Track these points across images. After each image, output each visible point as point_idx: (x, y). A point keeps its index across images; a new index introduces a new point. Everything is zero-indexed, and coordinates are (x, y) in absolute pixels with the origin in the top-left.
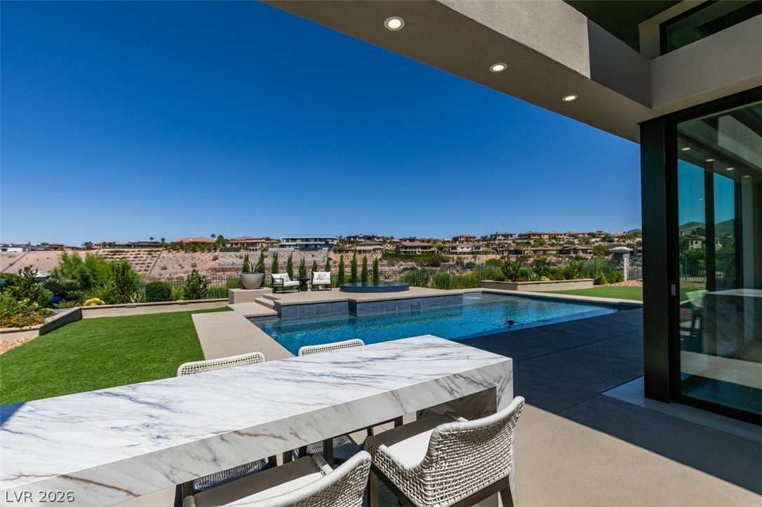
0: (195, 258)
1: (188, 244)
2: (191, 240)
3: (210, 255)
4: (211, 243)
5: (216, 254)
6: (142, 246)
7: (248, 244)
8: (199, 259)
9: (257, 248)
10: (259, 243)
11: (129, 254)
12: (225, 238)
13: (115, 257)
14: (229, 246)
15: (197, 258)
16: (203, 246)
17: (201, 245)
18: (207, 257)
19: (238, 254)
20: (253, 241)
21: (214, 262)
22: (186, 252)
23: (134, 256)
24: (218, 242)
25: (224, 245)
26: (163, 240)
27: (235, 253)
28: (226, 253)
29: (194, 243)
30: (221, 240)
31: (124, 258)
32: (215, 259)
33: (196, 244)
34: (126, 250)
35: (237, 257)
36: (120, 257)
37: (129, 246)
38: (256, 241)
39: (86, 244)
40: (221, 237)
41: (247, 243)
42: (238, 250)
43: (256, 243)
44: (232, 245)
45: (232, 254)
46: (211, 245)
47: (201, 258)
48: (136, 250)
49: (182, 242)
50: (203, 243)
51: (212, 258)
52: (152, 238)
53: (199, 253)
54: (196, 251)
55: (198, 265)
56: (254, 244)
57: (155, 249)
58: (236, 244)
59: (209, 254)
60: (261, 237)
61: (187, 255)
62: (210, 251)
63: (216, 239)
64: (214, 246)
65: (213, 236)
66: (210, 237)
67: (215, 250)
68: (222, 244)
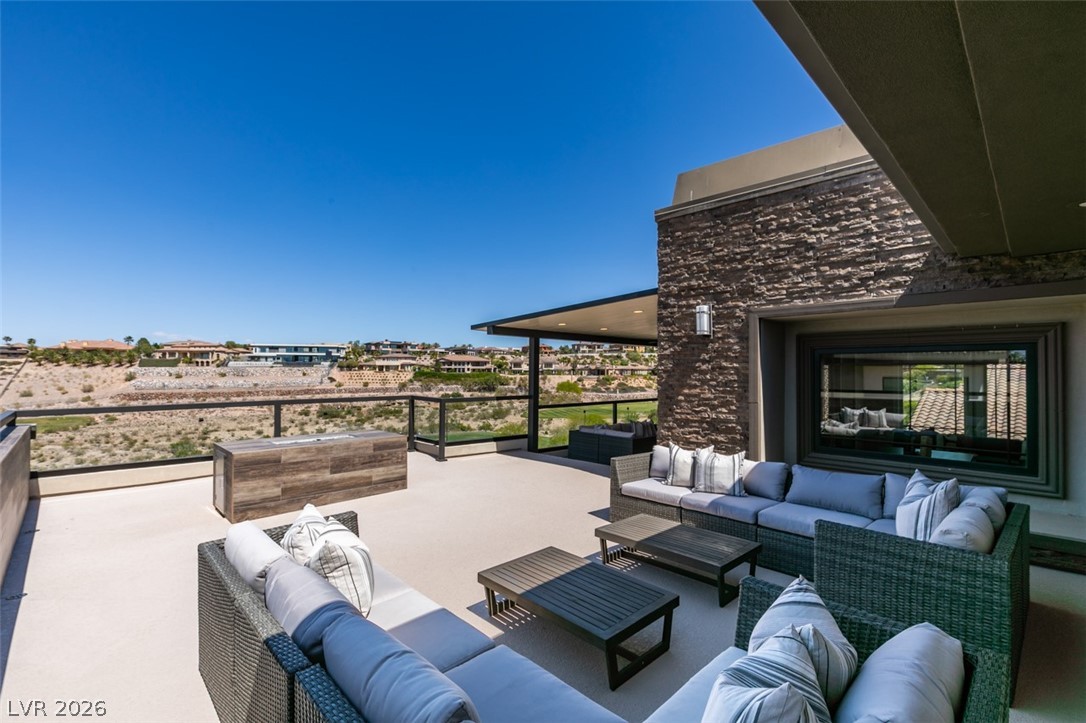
0: (90, 377)
1: (78, 352)
2: (85, 345)
3: (123, 371)
4: (124, 351)
5: (132, 369)
7: (194, 354)
8: (99, 378)
9: (210, 360)
10: (213, 352)
12: (152, 343)
14: (158, 356)
15: (95, 377)
16: (107, 356)
17: (104, 355)
18: (114, 374)
19: (173, 370)
20: (203, 349)
21: (128, 383)
22: (75, 366)
24: (137, 350)
25: (148, 355)
26: (31, 342)
27: (167, 368)
28: (151, 369)
29: (89, 350)
30: (145, 345)
32: (130, 378)
33: (93, 351)
35: (171, 375)
38: (208, 349)
40: (143, 341)
41: (191, 352)
42: (175, 363)
43: (207, 353)
44: (164, 354)
45: (163, 370)
46: (124, 355)
47: (104, 376)
49: (65, 348)
50: (108, 351)
51: (124, 377)
52: (7, 340)
53: (99, 368)
54: (95, 365)
55: (96, 389)
56: (203, 354)
57: (10, 360)
58: (172, 354)
59: (120, 370)
60: (216, 343)
61: (75, 370)
62: (122, 365)
63: (133, 344)
64: (130, 356)
65: (129, 339)
66: (123, 341)
67: (131, 362)
68: (145, 353)
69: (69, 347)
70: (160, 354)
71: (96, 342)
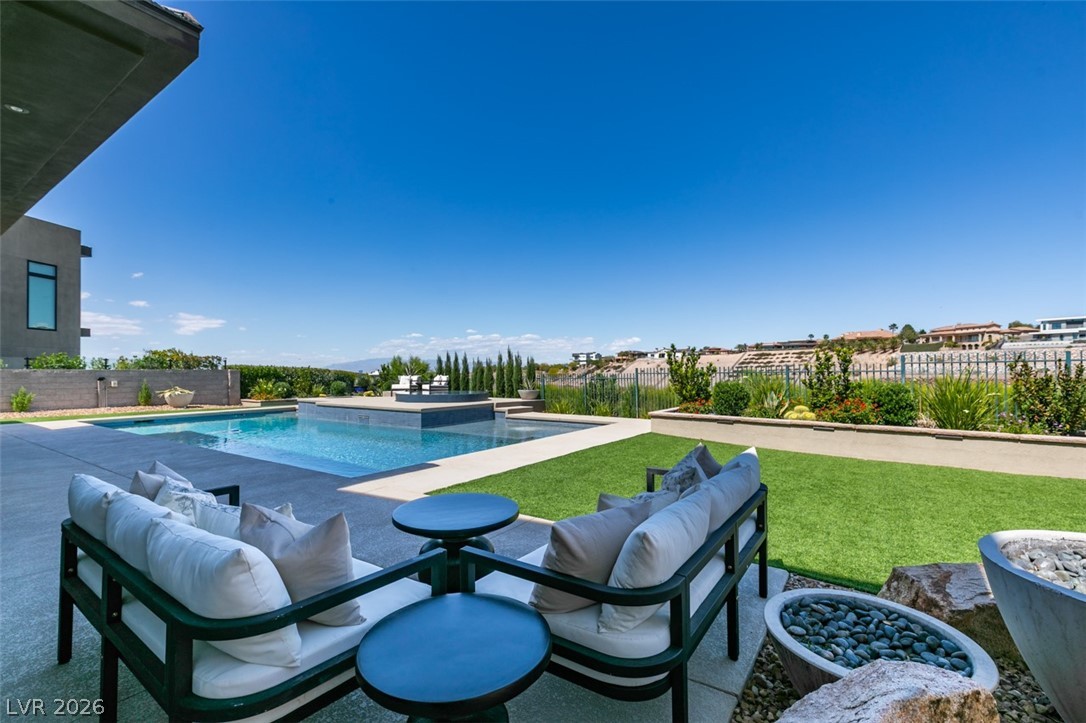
0: (859, 363)
1: (853, 341)
2: (859, 335)
3: (886, 357)
4: (887, 339)
5: (894, 355)
6: (793, 347)
7: (960, 337)
8: (866, 364)
9: (980, 343)
10: (983, 334)
11: (775, 357)
12: (917, 330)
13: (760, 361)
14: (922, 341)
15: (863, 363)
16: (874, 344)
17: (872, 343)
18: (878, 361)
19: (934, 355)
20: (971, 331)
23: (780, 360)
24: (901, 337)
25: (912, 341)
26: (826, 337)
27: (929, 353)
28: (912, 354)
29: (860, 340)
30: (909, 331)
31: (769, 362)
32: (892, 363)
33: (863, 341)
34: (773, 352)
35: (932, 359)
36: (765, 361)
37: (778, 347)
38: (977, 330)
39: (739, 346)
40: (908, 327)
41: (956, 335)
42: (936, 348)
43: (976, 334)
44: (928, 340)
45: (924, 354)
46: (888, 342)
47: (870, 362)
48: (784, 352)
49: (842, 338)
50: (875, 339)
51: (886, 362)
52: (811, 336)
53: (867, 354)
54: (864, 352)
56: (970, 337)
57: (807, 351)
58: (936, 338)
59: (884, 356)
62: (885, 352)
63: (898, 332)
64: (893, 343)
65: (893, 326)
66: (888, 329)
67: (894, 349)
68: (909, 339)
69: (846, 338)
70: (924, 340)
71: (866, 333)
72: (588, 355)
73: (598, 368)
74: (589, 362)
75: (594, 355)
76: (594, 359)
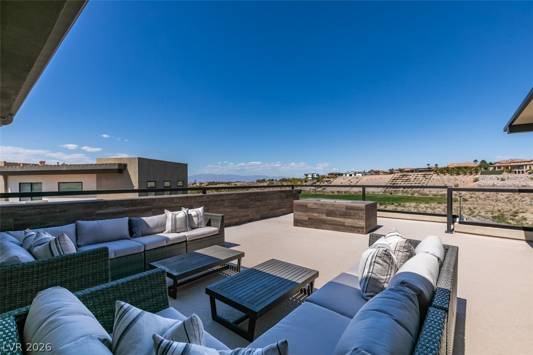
0: (457, 180)
1: (453, 168)
2: (456, 165)
3: (472, 177)
4: (474, 167)
5: (477, 176)
6: (420, 171)
7: (513, 167)
8: (461, 180)
9: (525, 170)
10: (526, 165)
11: (411, 177)
12: (488, 162)
13: (403, 178)
14: (491, 169)
15: (459, 180)
16: (465, 170)
17: (464, 169)
18: (468, 179)
19: (500, 176)
20: (519, 164)
21: (475, 183)
22: (451, 175)
23: (414, 178)
24: (480, 166)
25: (486, 169)
26: (436, 165)
27: (496, 175)
28: (487, 176)
29: (457, 168)
30: (484, 164)
31: (408, 179)
32: (476, 180)
33: (459, 168)
34: (410, 174)
35: (498, 179)
36: (406, 178)
37: (412, 171)
38: (523, 163)
39: (390, 170)
40: (483, 162)
41: (511, 166)
42: (501, 173)
43: (522, 166)
44: (495, 168)
45: (493, 176)
46: (473, 169)
47: (463, 180)
48: (416, 174)
50: (466, 168)
51: (473, 180)
52: (428, 165)
53: (461, 176)
54: (460, 174)
55: (460, 185)
56: (519, 167)
57: (428, 173)
58: (499, 167)
59: (471, 176)
61: (452, 177)
62: (472, 174)
63: (478, 163)
64: (476, 170)
65: (476, 161)
66: (473, 162)
67: (476, 173)
68: (485, 168)
69: (449, 167)
70: (493, 168)
71: (461, 164)
72: (312, 174)
73: (318, 181)
74: (313, 178)
75: (315, 175)
76: (315, 177)
